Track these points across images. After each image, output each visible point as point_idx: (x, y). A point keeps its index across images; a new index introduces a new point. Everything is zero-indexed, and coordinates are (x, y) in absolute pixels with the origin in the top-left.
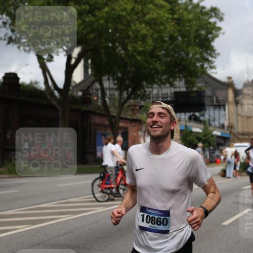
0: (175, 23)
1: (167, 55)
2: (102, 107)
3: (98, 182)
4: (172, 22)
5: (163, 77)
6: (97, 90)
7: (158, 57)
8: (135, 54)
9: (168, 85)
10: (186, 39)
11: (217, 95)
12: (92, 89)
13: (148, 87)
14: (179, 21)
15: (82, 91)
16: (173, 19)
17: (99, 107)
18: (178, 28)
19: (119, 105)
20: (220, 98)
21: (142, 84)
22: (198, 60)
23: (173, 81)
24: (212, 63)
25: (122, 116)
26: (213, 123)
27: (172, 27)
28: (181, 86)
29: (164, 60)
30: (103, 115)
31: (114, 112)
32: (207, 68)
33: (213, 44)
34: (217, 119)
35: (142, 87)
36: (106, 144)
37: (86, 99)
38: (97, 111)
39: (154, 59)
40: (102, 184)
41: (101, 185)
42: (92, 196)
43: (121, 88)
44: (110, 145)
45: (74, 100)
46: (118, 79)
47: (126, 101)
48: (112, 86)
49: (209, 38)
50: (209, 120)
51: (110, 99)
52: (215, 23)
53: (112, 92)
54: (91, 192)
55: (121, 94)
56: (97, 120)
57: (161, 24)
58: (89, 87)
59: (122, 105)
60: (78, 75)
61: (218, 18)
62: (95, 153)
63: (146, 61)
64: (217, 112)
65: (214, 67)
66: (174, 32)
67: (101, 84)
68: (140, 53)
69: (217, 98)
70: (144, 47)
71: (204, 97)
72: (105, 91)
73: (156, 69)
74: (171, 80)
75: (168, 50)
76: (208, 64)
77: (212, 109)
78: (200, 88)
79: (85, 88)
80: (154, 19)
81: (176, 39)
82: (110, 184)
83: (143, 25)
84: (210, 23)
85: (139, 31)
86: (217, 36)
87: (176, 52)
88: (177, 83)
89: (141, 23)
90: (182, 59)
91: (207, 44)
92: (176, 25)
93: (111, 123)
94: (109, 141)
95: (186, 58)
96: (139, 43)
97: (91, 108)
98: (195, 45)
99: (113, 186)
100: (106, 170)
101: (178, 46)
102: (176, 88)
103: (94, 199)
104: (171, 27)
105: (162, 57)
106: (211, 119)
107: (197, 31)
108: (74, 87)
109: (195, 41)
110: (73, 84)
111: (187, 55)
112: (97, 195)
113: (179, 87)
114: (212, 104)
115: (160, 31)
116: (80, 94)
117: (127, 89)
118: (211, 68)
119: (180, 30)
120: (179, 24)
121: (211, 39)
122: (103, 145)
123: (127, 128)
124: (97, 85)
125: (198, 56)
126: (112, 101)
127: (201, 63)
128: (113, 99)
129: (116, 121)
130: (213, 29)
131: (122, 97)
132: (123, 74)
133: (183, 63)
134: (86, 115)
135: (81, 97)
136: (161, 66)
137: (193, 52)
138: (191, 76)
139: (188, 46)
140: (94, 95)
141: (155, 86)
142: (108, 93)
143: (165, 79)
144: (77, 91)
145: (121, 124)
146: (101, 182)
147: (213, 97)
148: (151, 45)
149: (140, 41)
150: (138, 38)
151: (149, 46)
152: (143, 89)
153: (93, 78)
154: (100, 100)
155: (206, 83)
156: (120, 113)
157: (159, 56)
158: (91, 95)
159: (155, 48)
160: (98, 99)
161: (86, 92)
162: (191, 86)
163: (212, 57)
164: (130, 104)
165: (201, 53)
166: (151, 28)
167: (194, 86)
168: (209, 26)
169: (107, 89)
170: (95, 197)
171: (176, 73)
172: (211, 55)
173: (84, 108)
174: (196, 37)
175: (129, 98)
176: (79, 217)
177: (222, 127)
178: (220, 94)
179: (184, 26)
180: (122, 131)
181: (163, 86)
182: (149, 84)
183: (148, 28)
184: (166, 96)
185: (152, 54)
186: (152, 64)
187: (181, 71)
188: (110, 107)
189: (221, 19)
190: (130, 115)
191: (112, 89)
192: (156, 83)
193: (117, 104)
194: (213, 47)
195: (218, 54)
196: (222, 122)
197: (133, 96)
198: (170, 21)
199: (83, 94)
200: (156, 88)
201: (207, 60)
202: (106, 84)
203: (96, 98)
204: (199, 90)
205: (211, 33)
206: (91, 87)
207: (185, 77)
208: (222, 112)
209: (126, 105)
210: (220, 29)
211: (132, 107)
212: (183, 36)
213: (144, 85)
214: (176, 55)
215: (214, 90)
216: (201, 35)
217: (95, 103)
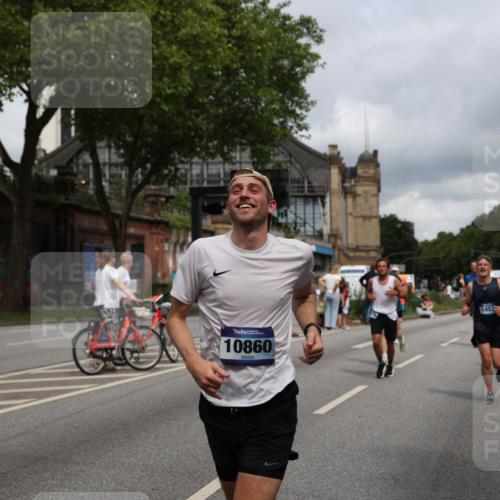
0: (234, 45)
1: (219, 103)
2: (95, 199)
3: (84, 338)
4: (229, 42)
5: (210, 144)
6: (86, 166)
7: (202, 107)
8: (158, 100)
9: (219, 159)
10: (254, 74)
11: (310, 179)
12: (77, 165)
13: (183, 162)
14: (242, 41)
15: (56, 167)
16: (230, 36)
17: (90, 198)
18: (240, 54)
19: (127, 193)
20: (315, 184)
21: (172, 155)
22: (277, 114)
23: (230, 150)
24: (302, 119)
25: (133, 214)
26: (302, 229)
27: (228, 52)
28: (243, 160)
29: (212, 111)
30: (97, 214)
31: (117, 206)
32: (292, 127)
33: (303, 84)
34: (310, 221)
35: (171, 162)
37: (65, 183)
38: (86, 206)
39: (193, 111)
40: (93, 340)
41: (90, 343)
42: (73, 363)
43: (131, 162)
45: (42, 184)
46: (126, 146)
47: (140, 187)
48: (115, 159)
49: (296, 74)
50: (296, 223)
51: (111, 183)
52: (308, 45)
53: (114, 170)
54: (71, 357)
55: (131, 175)
56: (85, 222)
57: (208, 45)
58: (71, 160)
59: (133, 194)
60: (50, 139)
61: (313, 37)
63: (180, 114)
64: (309, 208)
65: (306, 128)
66: (232, 61)
67: (94, 156)
68: (167, 99)
69: (309, 182)
70: (175, 88)
71: (287, 180)
72: (102, 167)
73: (197, 129)
74: (225, 149)
75: (221, 95)
76: (295, 122)
77: (300, 202)
78: (279, 164)
79: (64, 163)
80: (194, 37)
81: (236, 73)
82: (108, 340)
83: (174, 48)
84: (299, 46)
85: (166, 59)
86: (311, 70)
87: (235, 98)
88: (236, 155)
89: (170, 43)
90: (247, 112)
91: (292, 84)
92: (236, 49)
93: (113, 228)
94: (107, 260)
95: (253, 109)
96: (165, 79)
97: (74, 200)
98: (269, 86)
99: (113, 344)
100: (100, 315)
101: (239, 87)
102: (234, 164)
103: (77, 370)
104: (225, 52)
105: (208, 106)
106: (299, 221)
107: (275, 60)
108: (41, 162)
109: (270, 78)
110: (41, 155)
111: (257, 103)
112: (81, 362)
113: (240, 163)
114: (301, 194)
115: (205, 59)
116: (54, 173)
117: (143, 166)
118: (301, 128)
119: (243, 58)
120: (240, 48)
121: (299, 75)
123: (142, 238)
124: (87, 158)
125: (276, 106)
126: (114, 186)
127: (282, 120)
128: (117, 184)
129: (120, 224)
130: (305, 57)
131: (134, 179)
132: (136, 137)
133: (249, 118)
134: (64, 212)
135: (56, 179)
136: (208, 124)
137: (267, 98)
138: (263, 143)
139: (258, 87)
140: (80, 176)
141: (196, 159)
142: (107, 171)
143: (216, 147)
144: (48, 167)
145: (132, 230)
146: (91, 337)
147: (303, 182)
148: (189, 85)
149: (168, 76)
150: (164, 70)
151: (183, 86)
152: (174, 165)
153: (78, 144)
154: (91, 186)
155: (291, 155)
156: (129, 209)
157: (204, 104)
158: (75, 175)
159: (196, 89)
160: (87, 183)
161: (65, 170)
162: (263, 160)
163: (301, 108)
164: (149, 192)
165: (282, 101)
166: (189, 53)
167: (268, 161)
168: (296, 51)
169: (105, 164)
170: (78, 365)
171: (236, 136)
172: (299, 105)
173: (62, 199)
174: (272, 72)
175: (146, 181)
176: (47, 403)
177: (319, 235)
178: (316, 176)
179: (250, 51)
180: (133, 242)
181: (210, 160)
182: (185, 157)
183: (183, 52)
184: (217, 178)
185: (190, 101)
186: (190, 119)
187: (244, 133)
188: (110, 198)
189: (319, 40)
190: (147, 214)
191: (116, 165)
192: (197, 154)
193: (124, 192)
194: (303, 90)
195: (313, 103)
196: (317, 228)
197: (153, 178)
198: (226, 40)
199: (59, 173)
200: (197, 163)
201: (293, 114)
202: (104, 156)
203: (85, 181)
204: (276, 168)
205: (300, 64)
206: (75, 160)
207: (252, 144)
208: (319, 209)
209: (141, 194)
210: (316, 57)
211: (152, 199)
212: (249, 69)
213: (174, 158)
214: (236, 103)
215: (304, 168)
216: (282, 67)
217: (82, 190)
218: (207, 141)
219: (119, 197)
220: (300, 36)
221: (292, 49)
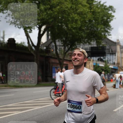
0: (92, 14)
1: (88, 29)
2: (55, 55)
3: (53, 91)
4: (90, 13)
5: (85, 40)
6: (53, 46)
7: (83, 30)
8: (72, 29)
9: (88, 44)
10: (97, 21)
11: (112, 48)
12: (51, 46)
13: (78, 45)
14: (94, 13)
15: (45, 47)
16: (91, 12)
18: (93, 16)
19: (64, 53)
20: (113, 50)
21: (75, 43)
22: (103, 32)
23: (90, 42)
24: (109, 33)
25: (65, 58)
26: (109, 62)
27: (90, 16)
28: (94, 44)
29: (86, 31)
30: (56, 58)
31: (61, 57)
32: (107, 35)
33: (110, 24)
34: (111, 60)
35: (75, 45)
36: (57, 72)
37: (48, 50)
38: (53, 56)
39: (81, 31)
40: (55, 91)
41: (54, 92)
42: (50, 97)
43: (65, 44)
44: (59, 73)
45: (42, 51)
46: (63, 41)
47: (67, 51)
48: (60, 44)
49: (108, 21)
50: (108, 60)
51: (59, 50)
52: (111, 13)
53: (60, 47)
54: (50, 95)
55: (65, 48)
56: (53, 61)
57: (85, 14)
58: (49, 45)
60: (44, 39)
61: (113, 11)
62: (52, 76)
63: (77, 32)
64: (111, 57)
65: (110, 35)
66: (91, 18)
67: (55, 43)
68: (74, 28)
69: (111, 50)
70: (76, 25)
71: (105, 49)
72: (57, 46)
73: (82, 36)
74: (89, 41)
75: (88, 27)
76: (108, 33)
77: (109, 55)
78: (103, 45)
79: (47, 45)
80: (81, 12)
81: (92, 21)
82: (59, 91)
83: (76, 15)
84: (109, 14)
85: (74, 18)
86: (112, 20)
87: (92, 28)
88: (92, 43)
89: (75, 14)
90: (95, 31)
91: (107, 24)
92: (92, 15)
93: (60, 62)
94: (59, 70)
95: (97, 30)
96: (74, 23)
97: (50, 55)
98: (101, 24)
99: (60, 92)
100: (57, 85)
101: (93, 25)
102: (91, 45)
103: (51, 99)
104: (89, 16)
105: (85, 30)
106: (109, 60)
107: (102, 17)
108: (42, 45)
109: (101, 22)
110: (41, 43)
111: (97, 29)
112: (52, 97)
113: (93, 45)
114: (109, 53)
115: (84, 18)
116: (45, 48)
117: (68, 46)
118: (109, 35)
119: (94, 17)
120: (93, 14)
121: (109, 21)
122: (56, 73)
123: (67, 65)
124: (53, 44)
125: (103, 30)
126: (60, 51)
127: (104, 33)
128: (61, 50)
129: (62, 61)
130: (110, 16)
131: (65, 49)
132: (66, 38)
133: (95, 33)
134: (48, 58)
135: (46, 50)
136: (85, 35)
137: (100, 28)
138: (99, 39)
139: (98, 25)
140: (52, 49)
141: (81, 44)
142: (58, 47)
143: (87, 41)
144: (44, 47)
145: (65, 63)
146: (55, 90)
147: (110, 49)
148: (80, 24)
149: (74, 22)
151: (79, 25)
152: (76, 45)
153: (51, 41)
154: (54, 51)
155: (106, 42)
156: (64, 57)
157: (84, 30)
158: (50, 48)
159: (82, 26)
160: (53, 51)
161: (48, 47)
162: (99, 44)
163: (109, 30)
164: (69, 53)
165: (104, 28)
166: (80, 16)
167: (100, 44)
168: (108, 15)
169: (58, 46)
170: (51, 98)
171: (92, 38)
172: (109, 29)
173: (47, 55)
174: (102, 21)
175: (69, 50)
176: (44, 108)
177: (114, 64)
179: (96, 15)
180: (65, 66)
181: (85, 44)
182: (79, 43)
183: (78, 16)
184: (87, 49)
185: (80, 29)
186: (80, 33)
187: (94, 37)
188: (59, 54)
189: (114, 12)
190: (69, 58)
191: (61, 46)
193: (63, 53)
194: (110, 25)
195: (113, 29)
196: (114, 61)
197: (71, 49)
198: (89, 13)
199: (46, 48)
200: (82, 45)
201: (107, 31)
202: (58, 43)
204: (103, 46)
205: (109, 18)
206: (50, 45)
207: (96, 40)
208: (114, 56)
209: (67, 53)
210: (113, 16)
211: (70, 55)
212: (95, 20)
213: (76, 44)
214: (92, 29)
215: (110, 46)
216: (104, 19)
217: (52, 52)
218: (85, 39)
219: (61, 54)
220: (109, 11)
221: (107, 14)
